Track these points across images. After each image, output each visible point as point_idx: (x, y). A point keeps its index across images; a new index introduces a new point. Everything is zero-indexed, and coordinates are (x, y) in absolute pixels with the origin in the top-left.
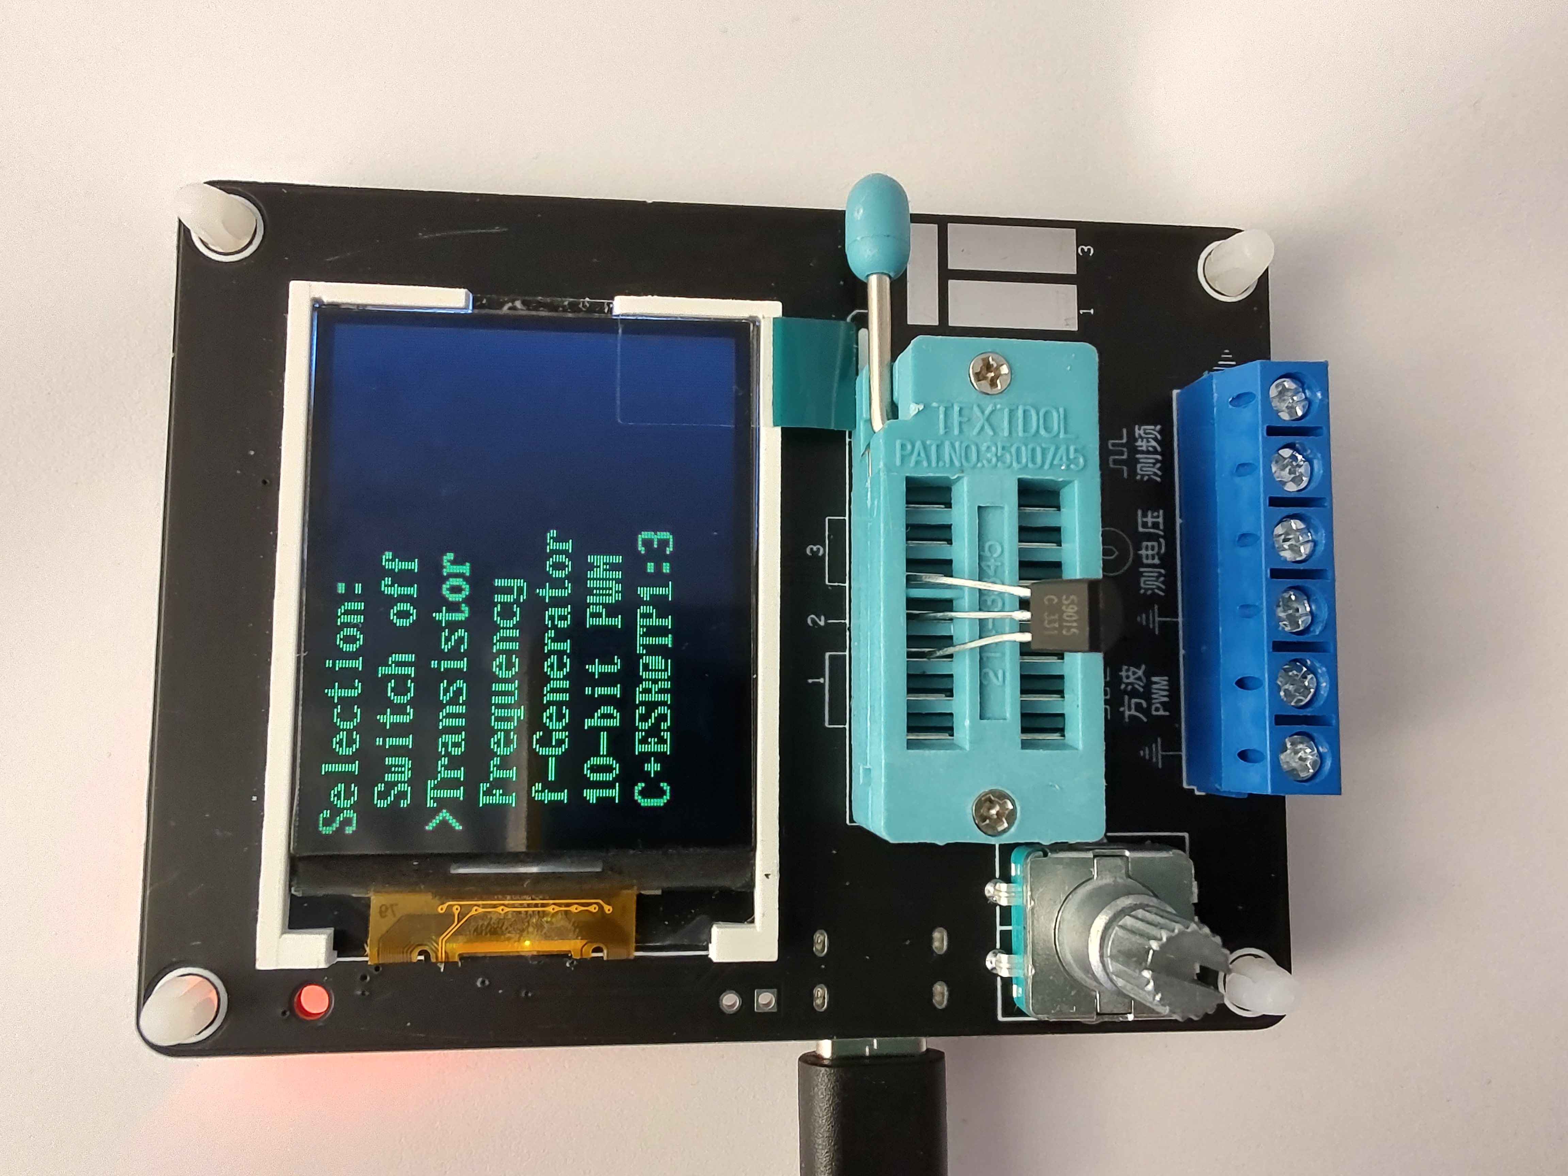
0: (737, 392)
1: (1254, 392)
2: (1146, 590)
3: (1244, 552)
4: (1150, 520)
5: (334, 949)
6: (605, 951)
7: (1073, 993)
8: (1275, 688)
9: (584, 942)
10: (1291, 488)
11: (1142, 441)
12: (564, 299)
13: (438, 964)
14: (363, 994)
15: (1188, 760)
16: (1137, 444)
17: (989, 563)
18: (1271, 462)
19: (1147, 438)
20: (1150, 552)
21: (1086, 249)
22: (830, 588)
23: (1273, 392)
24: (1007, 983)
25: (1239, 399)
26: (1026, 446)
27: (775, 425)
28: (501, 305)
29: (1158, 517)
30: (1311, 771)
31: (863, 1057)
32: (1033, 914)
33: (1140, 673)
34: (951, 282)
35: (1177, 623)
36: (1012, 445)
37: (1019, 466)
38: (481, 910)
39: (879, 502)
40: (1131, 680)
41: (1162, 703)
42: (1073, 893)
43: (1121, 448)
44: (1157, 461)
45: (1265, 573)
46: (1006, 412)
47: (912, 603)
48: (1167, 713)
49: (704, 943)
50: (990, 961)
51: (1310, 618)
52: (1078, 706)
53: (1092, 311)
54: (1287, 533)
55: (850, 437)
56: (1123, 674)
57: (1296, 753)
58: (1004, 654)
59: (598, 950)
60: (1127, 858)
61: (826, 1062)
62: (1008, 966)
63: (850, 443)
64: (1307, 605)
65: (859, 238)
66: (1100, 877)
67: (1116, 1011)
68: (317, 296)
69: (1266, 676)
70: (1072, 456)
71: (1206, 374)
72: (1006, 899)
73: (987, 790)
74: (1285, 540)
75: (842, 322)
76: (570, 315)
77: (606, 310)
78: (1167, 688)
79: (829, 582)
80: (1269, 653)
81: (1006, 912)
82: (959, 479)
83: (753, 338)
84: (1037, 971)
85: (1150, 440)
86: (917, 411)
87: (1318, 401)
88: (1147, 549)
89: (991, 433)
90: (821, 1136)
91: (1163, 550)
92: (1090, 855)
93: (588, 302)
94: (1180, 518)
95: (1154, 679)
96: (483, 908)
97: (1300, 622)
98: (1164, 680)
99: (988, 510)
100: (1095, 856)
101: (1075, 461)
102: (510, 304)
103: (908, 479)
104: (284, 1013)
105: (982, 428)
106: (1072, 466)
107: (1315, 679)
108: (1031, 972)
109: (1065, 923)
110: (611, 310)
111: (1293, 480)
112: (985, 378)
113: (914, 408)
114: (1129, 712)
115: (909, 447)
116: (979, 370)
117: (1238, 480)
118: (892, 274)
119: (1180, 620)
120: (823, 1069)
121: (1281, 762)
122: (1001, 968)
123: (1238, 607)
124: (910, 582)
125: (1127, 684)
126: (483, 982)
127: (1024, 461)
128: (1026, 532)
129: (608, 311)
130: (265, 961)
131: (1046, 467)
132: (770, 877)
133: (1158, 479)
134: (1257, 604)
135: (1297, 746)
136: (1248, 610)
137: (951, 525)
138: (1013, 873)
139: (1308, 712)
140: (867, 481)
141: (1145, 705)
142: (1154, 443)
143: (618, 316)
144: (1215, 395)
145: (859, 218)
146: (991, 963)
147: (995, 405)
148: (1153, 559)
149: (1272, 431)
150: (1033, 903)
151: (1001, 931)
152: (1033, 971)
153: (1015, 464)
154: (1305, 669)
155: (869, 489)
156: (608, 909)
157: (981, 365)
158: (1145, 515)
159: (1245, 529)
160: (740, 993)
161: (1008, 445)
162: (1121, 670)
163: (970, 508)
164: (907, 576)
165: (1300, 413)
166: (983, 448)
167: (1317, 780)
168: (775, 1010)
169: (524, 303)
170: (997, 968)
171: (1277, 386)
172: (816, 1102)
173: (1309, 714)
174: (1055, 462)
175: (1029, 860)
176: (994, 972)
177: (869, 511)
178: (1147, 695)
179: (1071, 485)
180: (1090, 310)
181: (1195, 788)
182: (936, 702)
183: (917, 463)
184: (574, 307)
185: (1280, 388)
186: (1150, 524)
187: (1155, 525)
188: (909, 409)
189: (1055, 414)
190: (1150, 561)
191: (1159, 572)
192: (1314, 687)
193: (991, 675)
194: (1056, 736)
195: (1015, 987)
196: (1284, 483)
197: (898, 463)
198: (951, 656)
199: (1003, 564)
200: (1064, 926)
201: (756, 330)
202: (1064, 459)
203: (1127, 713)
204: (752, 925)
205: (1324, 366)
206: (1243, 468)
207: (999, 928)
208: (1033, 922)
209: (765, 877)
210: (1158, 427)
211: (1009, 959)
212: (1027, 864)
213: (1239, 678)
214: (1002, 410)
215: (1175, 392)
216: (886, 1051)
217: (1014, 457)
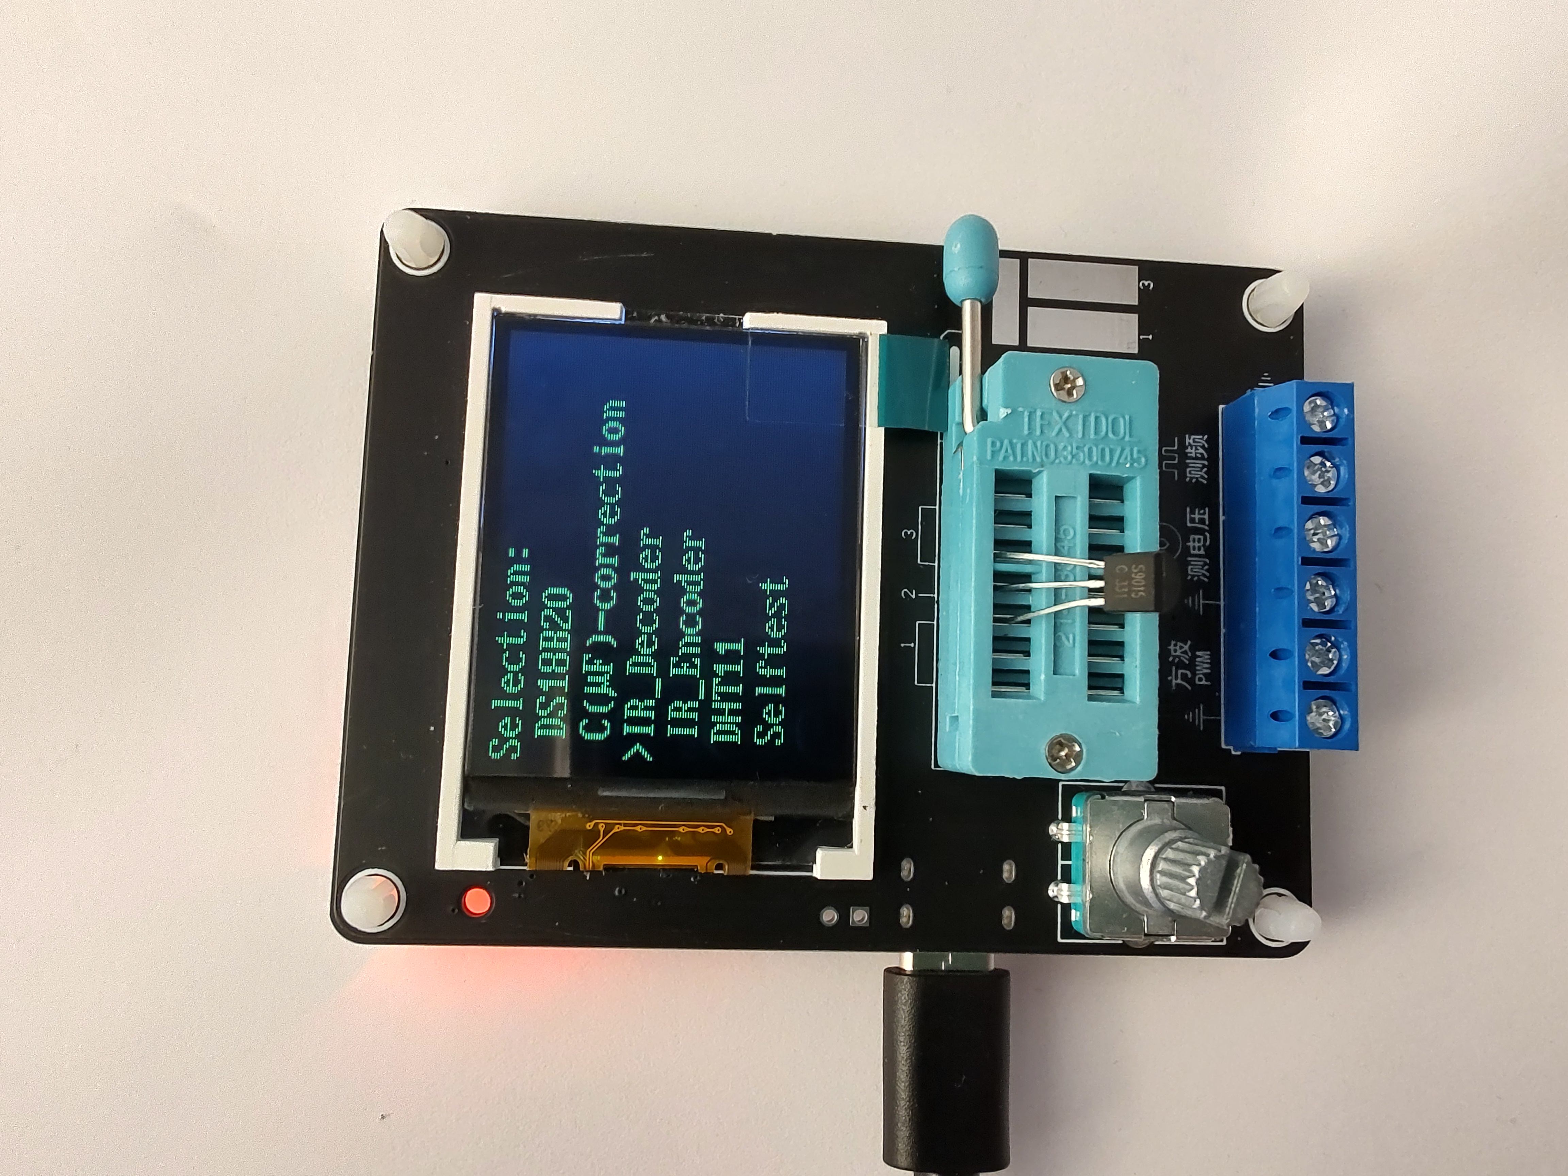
0: (847, 397)
1: (1290, 407)
2: (1193, 576)
3: (1280, 543)
4: (1197, 516)
5: (499, 856)
6: (727, 867)
7: (1124, 916)
8: (1303, 661)
9: (709, 858)
10: (1321, 489)
11: (1192, 449)
12: (701, 314)
13: (585, 873)
14: (520, 897)
15: (1225, 722)
16: (1187, 451)
17: (1062, 544)
18: (1303, 468)
19: (1196, 447)
20: (1197, 544)
21: (1146, 283)
22: (921, 567)
23: (1307, 408)
24: (1067, 908)
25: (1277, 413)
26: (1097, 447)
27: (879, 426)
28: (650, 318)
29: (1204, 514)
30: (1333, 730)
31: (942, 971)
32: (1091, 848)
33: (1186, 647)
34: (1030, 310)
35: (1219, 606)
36: (1085, 446)
37: (1091, 463)
38: (622, 828)
39: (971, 490)
40: (1178, 653)
41: (1204, 674)
42: (1126, 831)
43: (1172, 454)
44: (1204, 466)
45: (1297, 560)
46: (1081, 416)
47: (998, 576)
48: (1209, 683)
49: (809, 863)
50: (1052, 891)
51: (1334, 600)
52: (1136, 667)
53: (1150, 337)
54: (1316, 529)
55: (941, 438)
56: (1172, 647)
57: (1321, 715)
58: (1074, 621)
59: (719, 867)
60: (1173, 803)
61: (907, 973)
62: (1068, 893)
63: (941, 444)
64: (1331, 589)
65: (956, 269)
66: (1149, 818)
67: (1161, 933)
68: (497, 307)
69: (1296, 647)
70: (1135, 456)
71: (1249, 392)
72: (1067, 836)
73: (1058, 734)
74: (1315, 534)
75: (936, 340)
76: (708, 328)
77: (737, 325)
78: (1209, 661)
79: (921, 561)
80: (1299, 628)
81: (1067, 847)
82: (1039, 472)
83: (862, 352)
84: (1095, 896)
85: (1199, 448)
86: (1006, 414)
87: (1344, 416)
88: (1194, 541)
89: (1067, 435)
90: (903, 1034)
91: (1208, 543)
92: (1142, 799)
93: (722, 317)
94: (1224, 515)
95: (1198, 653)
96: (624, 826)
97: (1326, 604)
98: (1207, 655)
99: (1063, 500)
100: (1146, 801)
101: (1138, 460)
102: (656, 318)
103: (997, 471)
104: (453, 910)
105: (1060, 430)
106: (1135, 464)
107: (1338, 653)
108: (1089, 896)
109: (1119, 856)
110: (741, 324)
111: (1322, 483)
112: (1063, 389)
113: (1003, 411)
114: (1176, 681)
115: (998, 444)
116: (1058, 382)
117: (1275, 482)
118: (983, 300)
119: (1222, 603)
120: (906, 977)
121: (1308, 722)
122: (1062, 895)
123: (1273, 590)
124: (997, 558)
125: (1175, 657)
126: (620, 891)
127: (1095, 459)
128: (1095, 520)
129: (739, 325)
130: (442, 863)
131: (1114, 464)
132: (867, 808)
133: (1205, 482)
134: (1289, 587)
135: (1321, 709)
136: (1282, 591)
137: (1031, 512)
138: (1074, 814)
139: (1331, 679)
140: (960, 474)
141: (1190, 675)
142: (1201, 451)
143: (748, 329)
144: (1257, 410)
145: (956, 252)
146: (1053, 891)
147: (1071, 411)
148: (1199, 549)
149: (1305, 440)
150: (1091, 838)
151: (1062, 865)
152: (1091, 896)
153: (1087, 462)
154: (1329, 644)
155: (962, 481)
156: (729, 831)
157: (1061, 377)
158: (1193, 512)
159: (1281, 524)
160: (838, 910)
161: (1082, 445)
162: (1170, 645)
163: (1049, 498)
164: (994, 554)
165: (1329, 426)
166: (1061, 447)
167: (1339, 736)
168: (868, 925)
169: (667, 317)
170: (1059, 896)
171: (1310, 403)
172: (900, 1006)
173: (1332, 681)
174: (1121, 461)
175: (1088, 802)
176: (1056, 899)
177: (961, 499)
178: (1192, 666)
179: (1134, 481)
180: (1149, 335)
181: (1231, 748)
182: (1016, 661)
183: (1005, 458)
184: (711, 321)
185: (1313, 405)
186: (1197, 521)
187: (1202, 521)
188: (998, 412)
189: (1122, 421)
190: (1196, 552)
191: (1204, 561)
192: (1337, 659)
193: (1064, 638)
194: (1116, 693)
195: (1073, 912)
196: (1315, 486)
197: (989, 457)
198: (1028, 622)
199: (1075, 545)
200: (1118, 860)
201: (864, 344)
202: (1129, 458)
203: (1174, 682)
204: (850, 849)
205: (1350, 387)
206: (1280, 472)
207: (1060, 862)
208: (1091, 853)
209: (863, 808)
210: (1206, 437)
211: (1069, 888)
212: (1087, 805)
213: (1273, 649)
214: (1077, 415)
215: (1221, 407)
216: (960, 967)
217: (1087, 455)
